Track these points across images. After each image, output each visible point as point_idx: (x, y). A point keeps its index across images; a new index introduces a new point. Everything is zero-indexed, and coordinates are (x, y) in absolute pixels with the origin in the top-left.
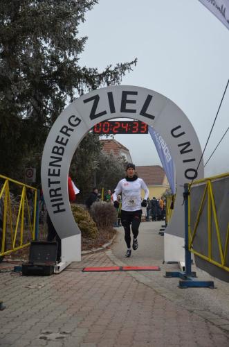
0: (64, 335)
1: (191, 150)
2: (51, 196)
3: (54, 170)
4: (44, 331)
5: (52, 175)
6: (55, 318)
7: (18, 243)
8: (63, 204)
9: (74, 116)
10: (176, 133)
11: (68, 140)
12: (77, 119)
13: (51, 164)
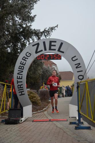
1: (81, 67)
2: (18, 88)
5: (19, 79)
8: (23, 91)
9: (28, 52)
10: (74, 59)
11: (25, 63)
12: (30, 54)
13: (18, 74)
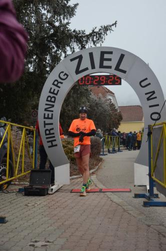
0: (48, 244)
1: (156, 98)
2: (46, 134)
3: (48, 115)
4: (34, 240)
5: (46, 118)
6: (44, 229)
8: (55, 140)
9: (63, 72)
10: (143, 84)
11: (58, 91)
12: (66, 74)
13: (46, 110)
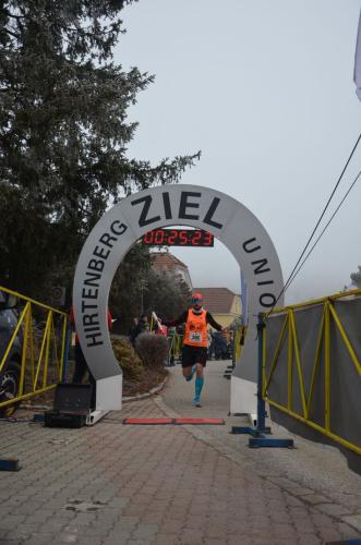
0: (98, 506)
1: (268, 270)
2: (85, 324)
3: (90, 291)
4: (73, 500)
5: (86, 297)
6: (87, 483)
7: (40, 384)
8: (99, 334)
9: (118, 222)
10: (249, 247)
11: (109, 252)
12: (122, 225)
13: (86, 282)
